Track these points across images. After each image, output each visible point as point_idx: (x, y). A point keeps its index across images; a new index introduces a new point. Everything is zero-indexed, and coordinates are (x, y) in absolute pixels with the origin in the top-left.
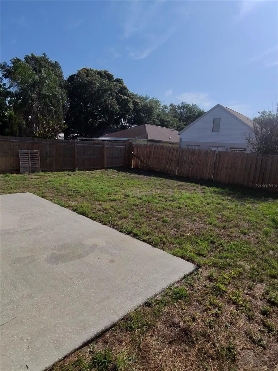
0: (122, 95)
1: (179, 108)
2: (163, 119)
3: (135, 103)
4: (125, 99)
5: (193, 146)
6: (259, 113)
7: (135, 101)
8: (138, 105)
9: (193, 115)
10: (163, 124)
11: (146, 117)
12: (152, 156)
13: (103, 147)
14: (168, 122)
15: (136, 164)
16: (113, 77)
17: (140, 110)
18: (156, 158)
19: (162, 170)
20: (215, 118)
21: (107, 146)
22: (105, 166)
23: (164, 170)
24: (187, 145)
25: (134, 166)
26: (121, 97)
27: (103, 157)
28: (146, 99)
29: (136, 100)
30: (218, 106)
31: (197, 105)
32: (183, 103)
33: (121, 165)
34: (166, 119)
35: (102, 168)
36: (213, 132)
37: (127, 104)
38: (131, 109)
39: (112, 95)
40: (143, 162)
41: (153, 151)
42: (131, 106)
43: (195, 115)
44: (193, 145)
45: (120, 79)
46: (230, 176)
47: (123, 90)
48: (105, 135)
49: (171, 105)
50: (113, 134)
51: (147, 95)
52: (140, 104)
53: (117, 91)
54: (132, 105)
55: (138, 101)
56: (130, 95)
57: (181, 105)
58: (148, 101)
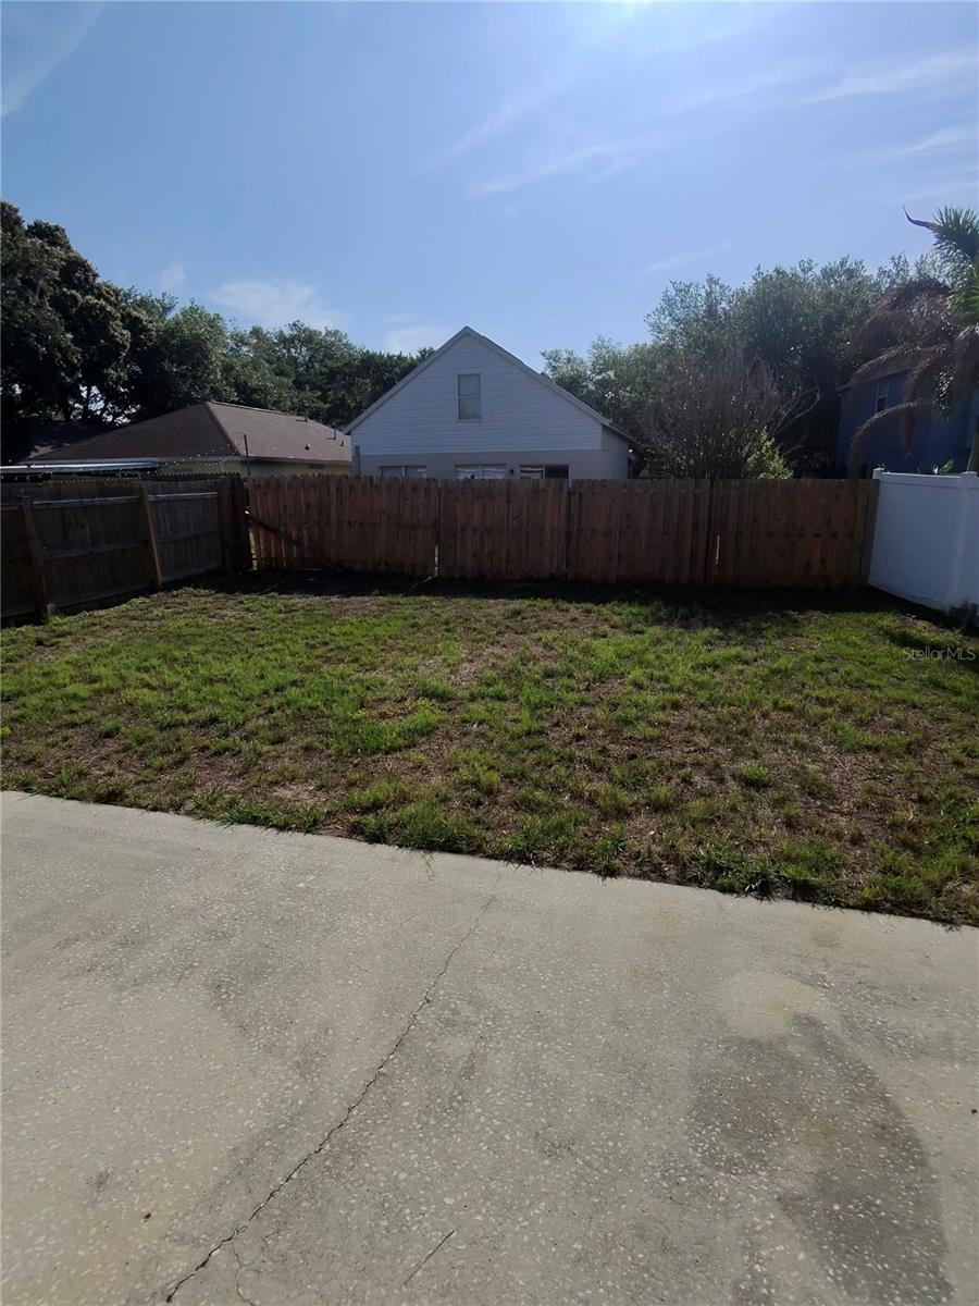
0: (74, 292)
1: (286, 341)
2: (246, 383)
3: (133, 324)
4: (90, 308)
5: (403, 470)
6: (543, 354)
7: (129, 315)
8: (144, 330)
9: (346, 365)
10: (249, 397)
11: (183, 376)
12: (334, 518)
13: (140, 501)
14: (264, 390)
15: (269, 554)
16: (19, 214)
17: (155, 350)
18: (349, 523)
19: (379, 563)
20: (461, 372)
21: (151, 497)
22: (161, 579)
23: (386, 564)
24: (382, 468)
25: (259, 564)
26: (74, 298)
27: (147, 543)
28: (166, 309)
29: (135, 313)
30: (467, 333)
31: (343, 331)
32: (295, 325)
33: (214, 565)
34: (253, 383)
35: (150, 589)
36: (460, 418)
37: (105, 327)
38: (124, 347)
39: (38, 290)
40: (299, 543)
41: (334, 500)
42: (123, 335)
43: (352, 366)
44: (400, 467)
45: (52, 224)
46: (619, 557)
47: (76, 272)
48: (36, 451)
49: (256, 332)
50: (84, 443)
51: (164, 295)
52: (154, 326)
53: (57, 273)
54: (125, 332)
55: (143, 316)
56: (108, 293)
57: (287, 332)
58: (170, 316)
